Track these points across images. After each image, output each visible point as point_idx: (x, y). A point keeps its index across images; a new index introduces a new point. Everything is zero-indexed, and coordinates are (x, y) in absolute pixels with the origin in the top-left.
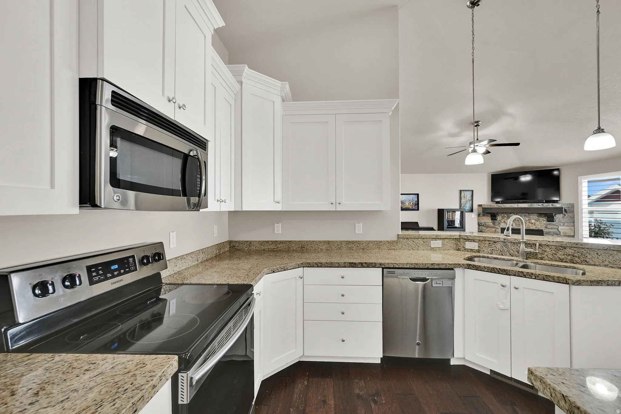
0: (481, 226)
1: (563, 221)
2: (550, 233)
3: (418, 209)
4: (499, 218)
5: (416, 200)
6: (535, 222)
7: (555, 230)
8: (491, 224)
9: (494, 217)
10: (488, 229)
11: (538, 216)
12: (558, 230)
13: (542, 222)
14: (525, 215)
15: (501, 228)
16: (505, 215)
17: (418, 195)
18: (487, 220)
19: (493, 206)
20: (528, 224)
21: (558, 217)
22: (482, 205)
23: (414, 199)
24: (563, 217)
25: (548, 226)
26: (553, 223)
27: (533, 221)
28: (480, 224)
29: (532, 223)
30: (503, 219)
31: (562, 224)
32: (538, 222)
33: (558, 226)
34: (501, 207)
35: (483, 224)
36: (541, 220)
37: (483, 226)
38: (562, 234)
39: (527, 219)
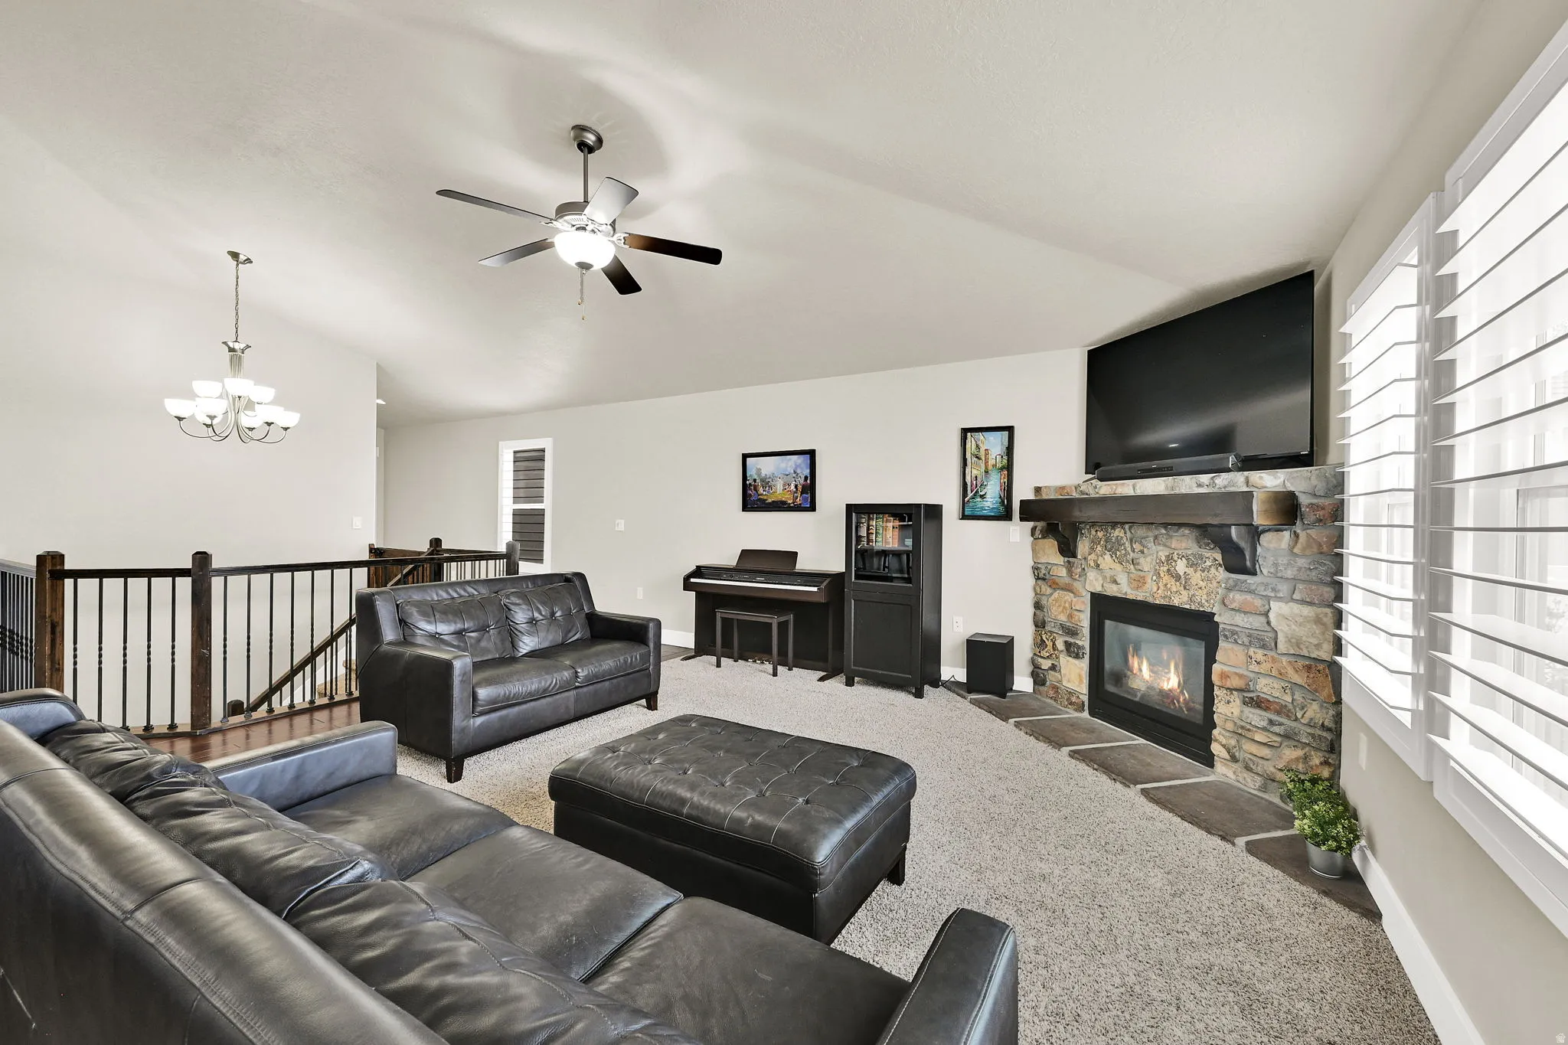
0: (1042, 583)
1: (1289, 574)
2: (1237, 633)
3: (813, 508)
4: (1083, 546)
5: (807, 472)
6: (1188, 572)
7: (1257, 622)
8: (1063, 572)
9: (1068, 541)
10: (1056, 595)
11: (1198, 542)
12: (1268, 623)
13: (1213, 570)
14: (1157, 533)
15: (1092, 594)
16: (1100, 534)
17: (812, 454)
18: (1051, 555)
19: (1068, 495)
20: (1166, 578)
21: (1270, 550)
22: (1041, 488)
23: (799, 471)
24: (1291, 549)
25: (1233, 595)
26: (1250, 579)
27: (1181, 567)
28: (1036, 573)
29: (1178, 578)
30: (1092, 550)
31: (1284, 589)
32: (1197, 574)
33: (1268, 599)
34: (1087, 494)
35: (1043, 571)
36: (1208, 563)
37: (1044, 579)
38: (1282, 646)
39: (1163, 555)
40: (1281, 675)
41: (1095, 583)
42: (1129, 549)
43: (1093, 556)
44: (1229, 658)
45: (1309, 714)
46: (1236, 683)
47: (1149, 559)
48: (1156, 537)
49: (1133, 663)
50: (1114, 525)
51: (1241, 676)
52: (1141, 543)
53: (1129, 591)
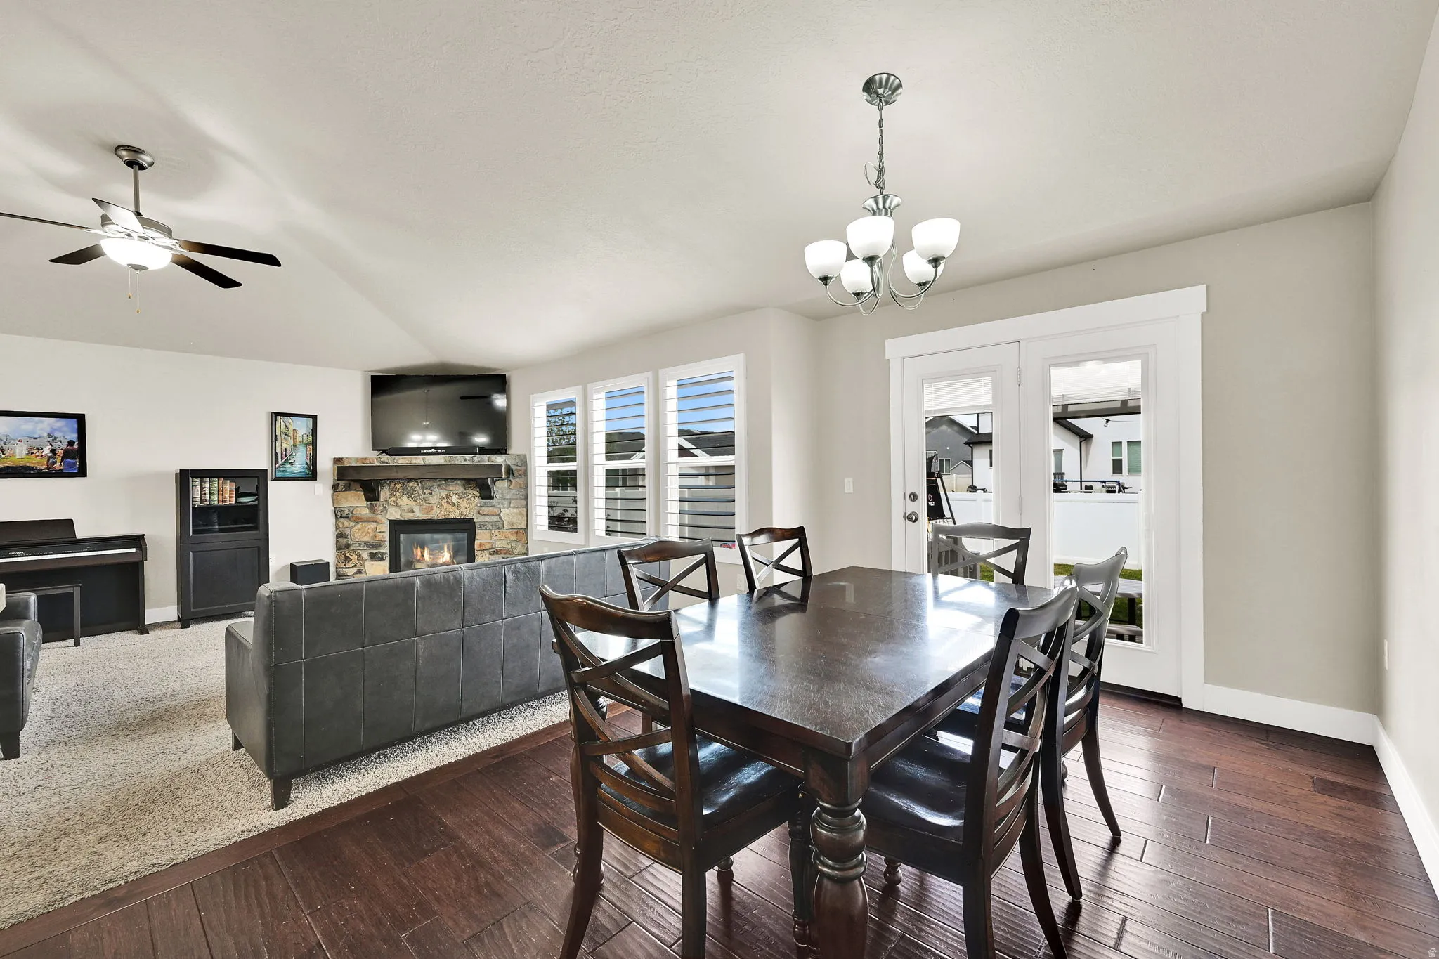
0: (342, 520)
1: (508, 497)
2: (487, 525)
4: (384, 494)
6: (459, 501)
7: (495, 518)
8: (367, 511)
9: (371, 492)
10: (359, 526)
11: (464, 486)
12: (500, 518)
13: (473, 499)
14: (439, 483)
15: (390, 521)
16: (398, 486)
18: (355, 501)
19: (370, 463)
20: (446, 506)
21: (501, 487)
22: (342, 459)
24: (509, 487)
25: (483, 508)
26: (491, 501)
27: (455, 499)
28: (339, 514)
29: (453, 505)
30: (392, 495)
31: (506, 504)
32: (465, 501)
33: (500, 508)
34: (387, 463)
35: (346, 512)
36: (470, 496)
37: (346, 517)
38: (506, 527)
39: (444, 494)
40: (506, 539)
41: (394, 514)
42: (421, 493)
43: (393, 499)
44: (482, 538)
45: (518, 550)
46: (488, 546)
47: (435, 497)
48: (439, 486)
49: (417, 553)
50: (410, 481)
51: (489, 543)
52: (430, 489)
53: (421, 515)
